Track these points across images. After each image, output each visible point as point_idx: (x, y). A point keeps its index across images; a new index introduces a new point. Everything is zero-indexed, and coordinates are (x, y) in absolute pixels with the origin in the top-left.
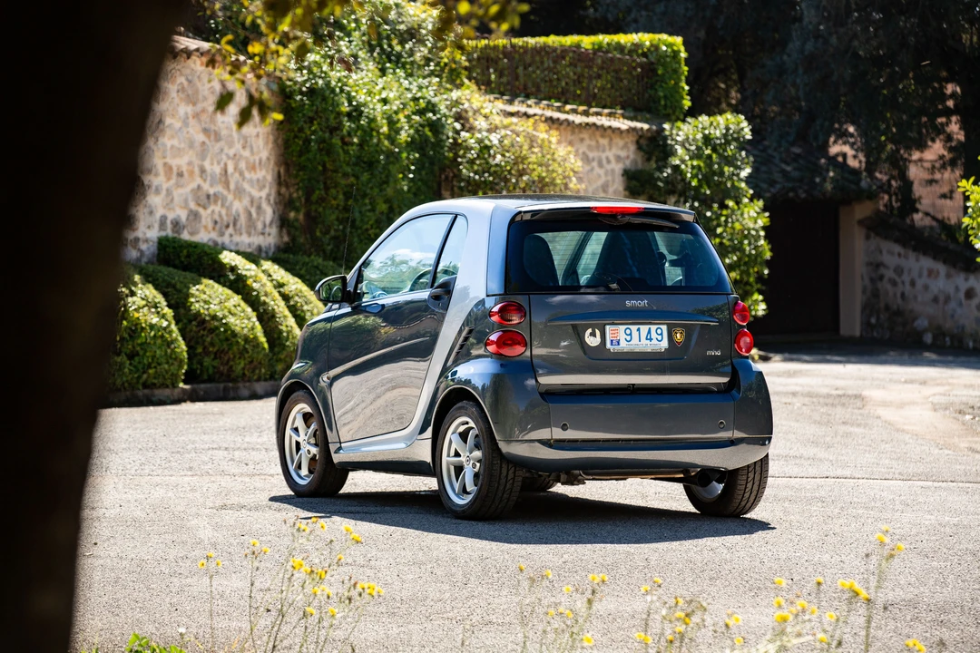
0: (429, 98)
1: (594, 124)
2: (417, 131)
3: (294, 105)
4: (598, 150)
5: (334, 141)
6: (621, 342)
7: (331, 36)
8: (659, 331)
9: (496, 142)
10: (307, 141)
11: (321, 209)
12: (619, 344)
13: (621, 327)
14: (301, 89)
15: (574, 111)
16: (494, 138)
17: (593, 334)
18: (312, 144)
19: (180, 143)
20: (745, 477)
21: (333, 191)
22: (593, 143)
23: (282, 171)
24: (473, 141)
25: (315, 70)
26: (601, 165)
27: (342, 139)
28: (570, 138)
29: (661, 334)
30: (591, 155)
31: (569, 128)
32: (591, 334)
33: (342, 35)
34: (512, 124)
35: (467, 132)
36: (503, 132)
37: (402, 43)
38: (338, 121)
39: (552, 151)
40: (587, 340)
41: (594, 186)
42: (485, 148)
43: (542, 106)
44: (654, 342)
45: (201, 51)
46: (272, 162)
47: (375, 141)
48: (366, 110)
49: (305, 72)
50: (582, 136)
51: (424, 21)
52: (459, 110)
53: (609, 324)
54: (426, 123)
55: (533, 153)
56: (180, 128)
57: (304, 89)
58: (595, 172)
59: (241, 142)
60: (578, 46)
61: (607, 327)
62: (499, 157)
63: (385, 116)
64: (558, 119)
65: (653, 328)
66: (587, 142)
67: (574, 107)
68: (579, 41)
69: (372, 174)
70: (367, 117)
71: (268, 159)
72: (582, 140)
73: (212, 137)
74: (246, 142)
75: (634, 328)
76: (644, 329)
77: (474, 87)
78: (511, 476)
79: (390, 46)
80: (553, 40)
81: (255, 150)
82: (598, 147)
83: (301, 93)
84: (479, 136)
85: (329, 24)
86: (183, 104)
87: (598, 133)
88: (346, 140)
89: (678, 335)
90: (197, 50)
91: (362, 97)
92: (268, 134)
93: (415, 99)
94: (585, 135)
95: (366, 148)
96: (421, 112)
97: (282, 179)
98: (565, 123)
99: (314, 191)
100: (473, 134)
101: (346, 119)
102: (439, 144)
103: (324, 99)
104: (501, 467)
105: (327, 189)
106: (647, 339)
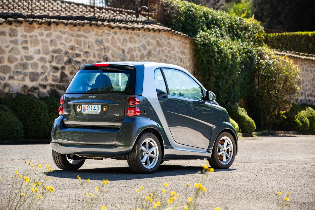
0: (249, 48)
1: (309, 59)
2: (244, 59)
3: (198, 48)
4: (311, 68)
5: (212, 60)
6: (86, 110)
7: (214, 27)
8: (98, 107)
9: (271, 63)
10: (202, 60)
11: (208, 83)
13: (86, 105)
14: (200, 43)
15: (304, 55)
16: (271, 62)
17: (79, 108)
18: (204, 61)
19: (157, 59)
21: (212, 77)
22: (309, 65)
23: (195, 70)
24: (264, 63)
25: (206, 37)
26: (312, 72)
27: (215, 60)
28: (301, 63)
29: (99, 108)
30: (308, 69)
31: (300, 60)
33: (217, 27)
34: (277, 57)
35: (262, 60)
36: (274, 60)
37: (241, 31)
38: (214, 54)
39: (290, 66)
40: (77, 109)
41: (309, 79)
42: (268, 65)
43: (292, 53)
44: (96, 110)
45: (164, 30)
46: (191, 67)
47: (227, 61)
48: (224, 51)
49: (202, 38)
50: (305, 63)
51: (250, 24)
52: (260, 53)
53: (83, 104)
54: (247, 56)
55: (284, 66)
56: (157, 55)
57: (201, 43)
58: (309, 75)
59: (180, 60)
60: (307, 35)
61: (83, 105)
62: (273, 68)
63: (231, 53)
64: (296, 57)
65: (96, 106)
66: (307, 65)
67: (303, 54)
68: (307, 33)
69: (226, 71)
70: (224, 53)
71: (190, 66)
72: (305, 64)
73: (169, 58)
74: (182, 60)
75: (90, 106)
76: (93, 106)
77: (267, 46)
79: (237, 31)
80: (299, 33)
81: (185, 63)
82: (311, 66)
83: (200, 44)
84: (266, 61)
85: (213, 24)
86: (158, 47)
87: (311, 62)
88: (216, 60)
89: (105, 108)
90: (163, 29)
91: (222, 47)
92: (190, 58)
93: (244, 49)
94: (306, 63)
95: (224, 63)
96: (246, 53)
97: (195, 73)
98: (299, 59)
99: (205, 76)
100: (264, 61)
101: (216, 53)
102: (252, 63)
103: (208, 46)
105: (210, 76)
106: (94, 109)
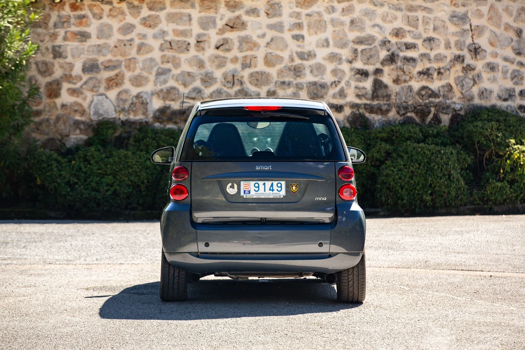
6: (251, 192)
8: (279, 185)
12: (249, 193)
13: (251, 182)
17: (232, 187)
20: (346, 278)
29: (281, 187)
32: (231, 187)
40: (227, 189)
44: (275, 191)
61: (242, 182)
65: (275, 183)
75: (261, 183)
76: (268, 184)
78: (176, 274)
89: (294, 188)
104: (169, 269)
106: (270, 190)
